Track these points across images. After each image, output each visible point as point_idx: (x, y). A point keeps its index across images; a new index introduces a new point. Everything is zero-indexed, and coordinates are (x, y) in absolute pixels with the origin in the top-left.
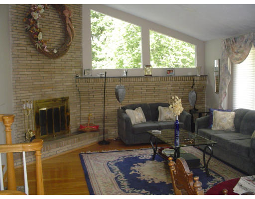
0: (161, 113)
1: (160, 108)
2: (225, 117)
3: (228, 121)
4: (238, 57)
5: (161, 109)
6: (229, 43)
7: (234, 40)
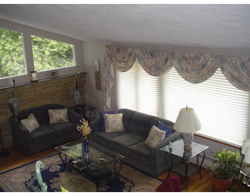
0: (52, 116)
1: (50, 111)
2: (115, 120)
3: (119, 124)
4: (122, 66)
5: (51, 113)
6: (112, 52)
7: (117, 50)
